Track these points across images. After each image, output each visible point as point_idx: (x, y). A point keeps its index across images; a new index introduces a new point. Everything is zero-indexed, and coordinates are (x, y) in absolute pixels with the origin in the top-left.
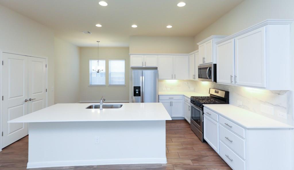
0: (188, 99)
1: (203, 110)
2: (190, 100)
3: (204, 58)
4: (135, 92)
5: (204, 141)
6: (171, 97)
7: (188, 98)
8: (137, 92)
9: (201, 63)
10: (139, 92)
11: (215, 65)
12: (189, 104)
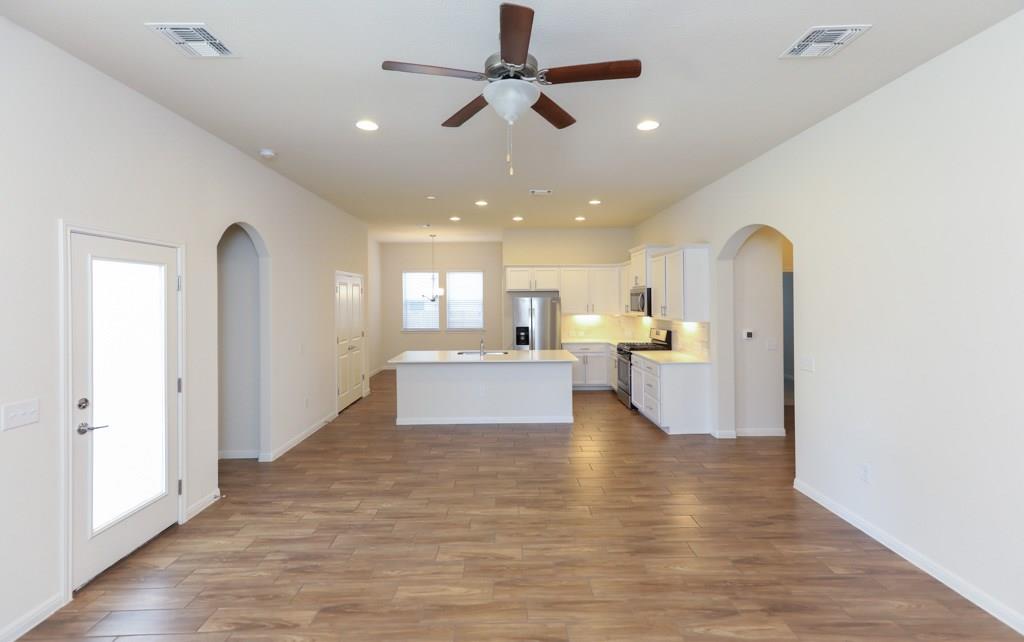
0: (612, 348)
1: (630, 359)
2: (615, 350)
3: (636, 278)
4: (518, 337)
5: (634, 408)
6: (585, 347)
7: (614, 346)
8: (523, 338)
9: (632, 285)
10: (527, 336)
11: (649, 290)
12: (616, 356)
